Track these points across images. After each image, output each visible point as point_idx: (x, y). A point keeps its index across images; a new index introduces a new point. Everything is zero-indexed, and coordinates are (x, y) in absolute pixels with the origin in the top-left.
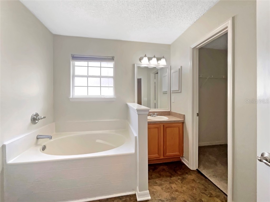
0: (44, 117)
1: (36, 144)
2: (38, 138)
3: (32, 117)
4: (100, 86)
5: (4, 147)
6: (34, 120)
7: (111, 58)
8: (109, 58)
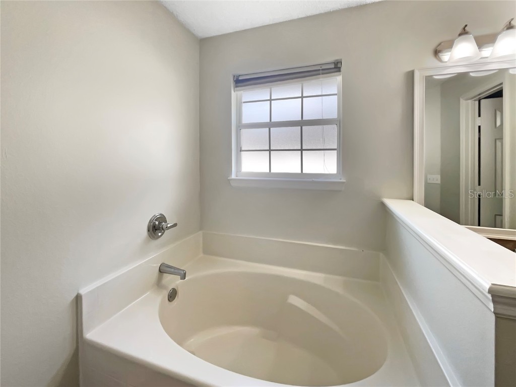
0: (175, 225)
1: (159, 284)
2: (161, 271)
3: (150, 222)
4: (300, 148)
5: (78, 299)
6: (156, 228)
7: (333, 66)
8: (324, 67)
